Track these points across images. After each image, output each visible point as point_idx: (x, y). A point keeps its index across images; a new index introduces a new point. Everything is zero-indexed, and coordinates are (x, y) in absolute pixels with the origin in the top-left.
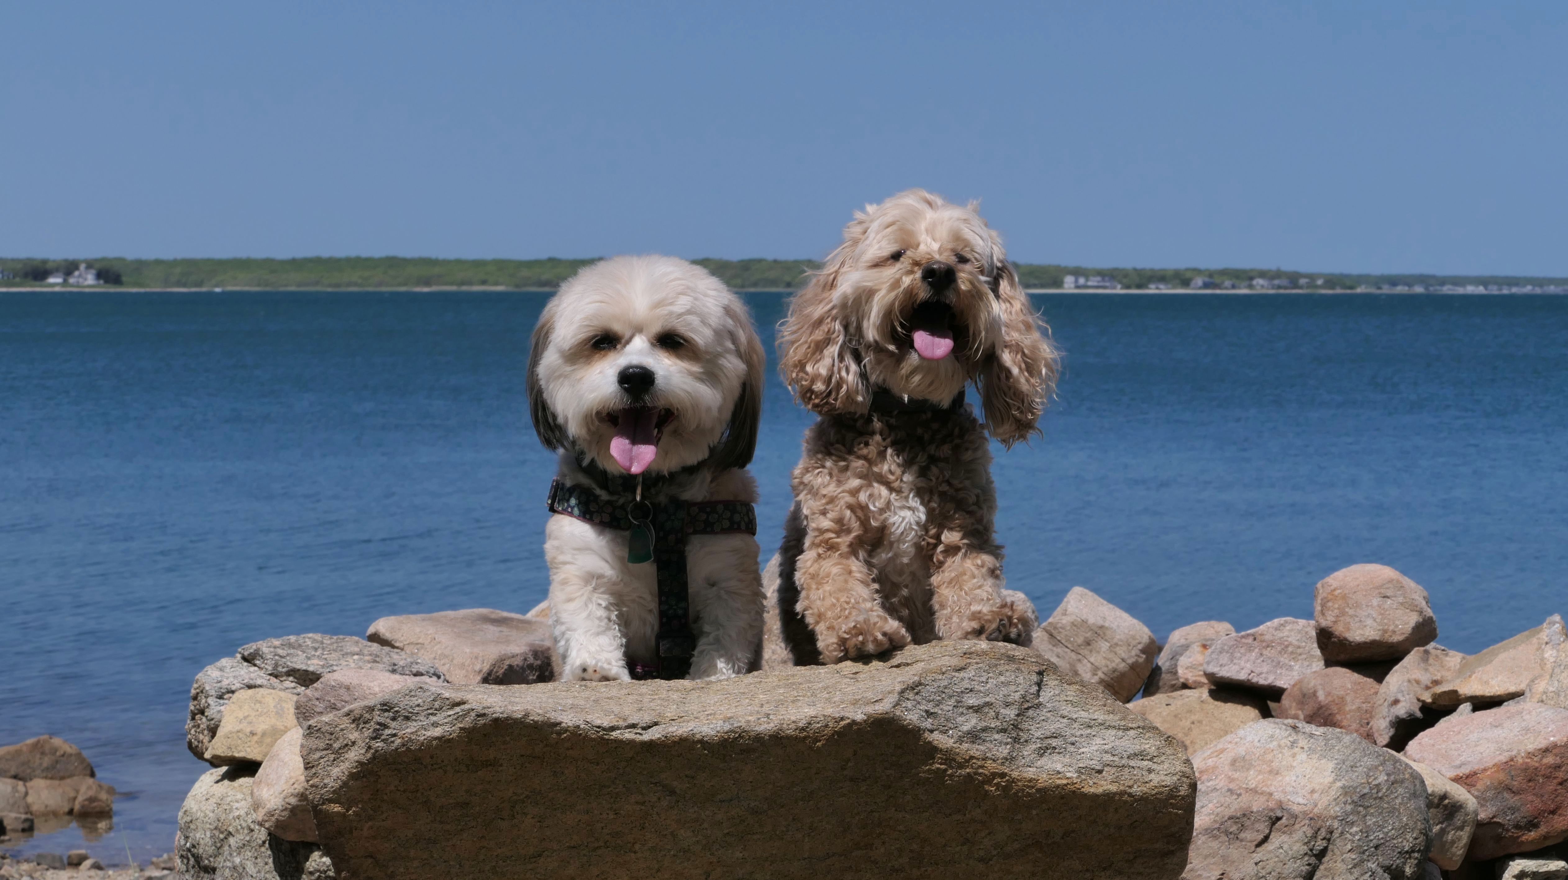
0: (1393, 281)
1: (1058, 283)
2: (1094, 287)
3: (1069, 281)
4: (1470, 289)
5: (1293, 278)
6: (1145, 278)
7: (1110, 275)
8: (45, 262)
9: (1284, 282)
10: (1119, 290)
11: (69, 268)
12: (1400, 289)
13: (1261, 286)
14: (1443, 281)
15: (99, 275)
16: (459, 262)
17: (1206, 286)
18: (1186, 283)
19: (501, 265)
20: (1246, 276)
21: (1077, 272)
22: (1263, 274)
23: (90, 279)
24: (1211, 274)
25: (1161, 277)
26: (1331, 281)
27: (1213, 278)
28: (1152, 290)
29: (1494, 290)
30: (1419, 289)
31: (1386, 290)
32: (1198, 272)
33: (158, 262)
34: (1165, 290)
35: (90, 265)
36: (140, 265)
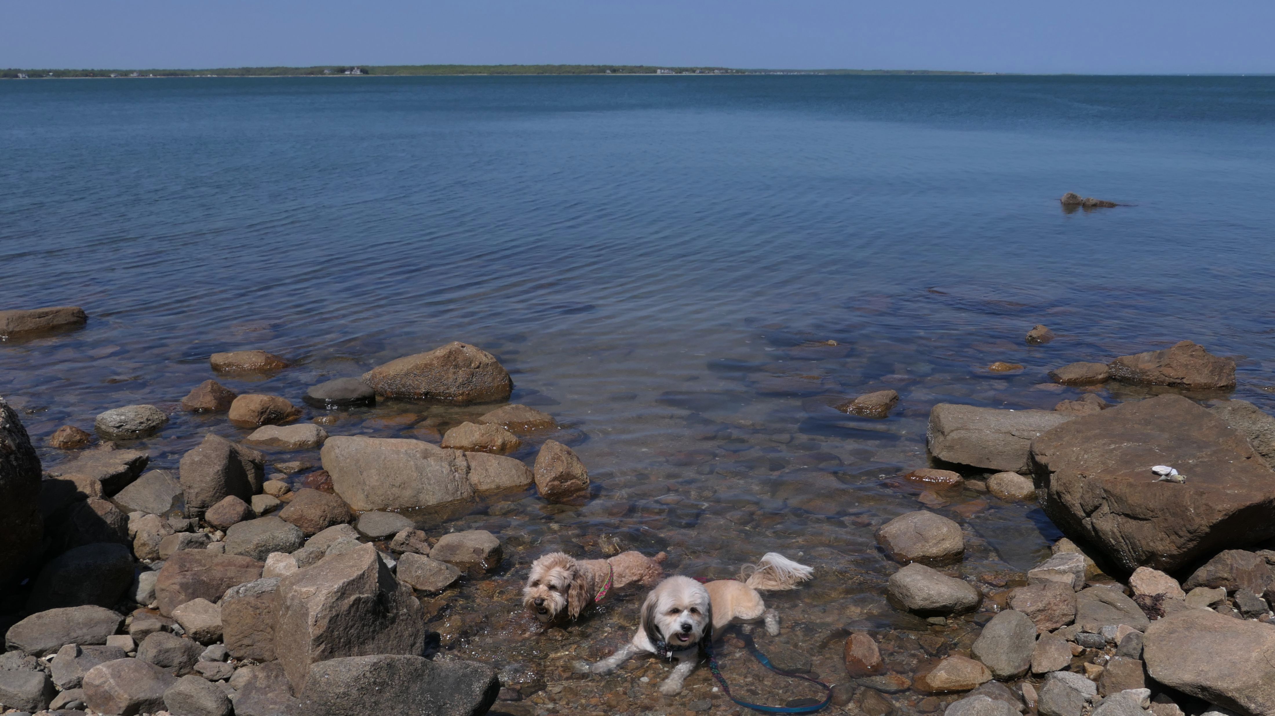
0: (756, 71)
1: (655, 72)
2: (666, 73)
3: (659, 71)
4: (778, 73)
5: (726, 70)
6: (681, 70)
7: (672, 69)
8: (344, 67)
9: (724, 71)
10: (674, 74)
11: (352, 69)
12: (757, 74)
13: (717, 72)
14: (770, 71)
15: (361, 71)
16: (472, 66)
17: (700, 73)
18: (694, 72)
19: (485, 67)
20: (712, 69)
21: (661, 68)
22: (717, 69)
23: (358, 72)
24: (701, 69)
25: (686, 70)
26: (738, 71)
28: (684, 74)
29: (785, 73)
30: (763, 74)
31: (754, 74)
32: (697, 68)
33: (379, 67)
34: (687, 74)
35: (358, 68)
36: (373, 68)
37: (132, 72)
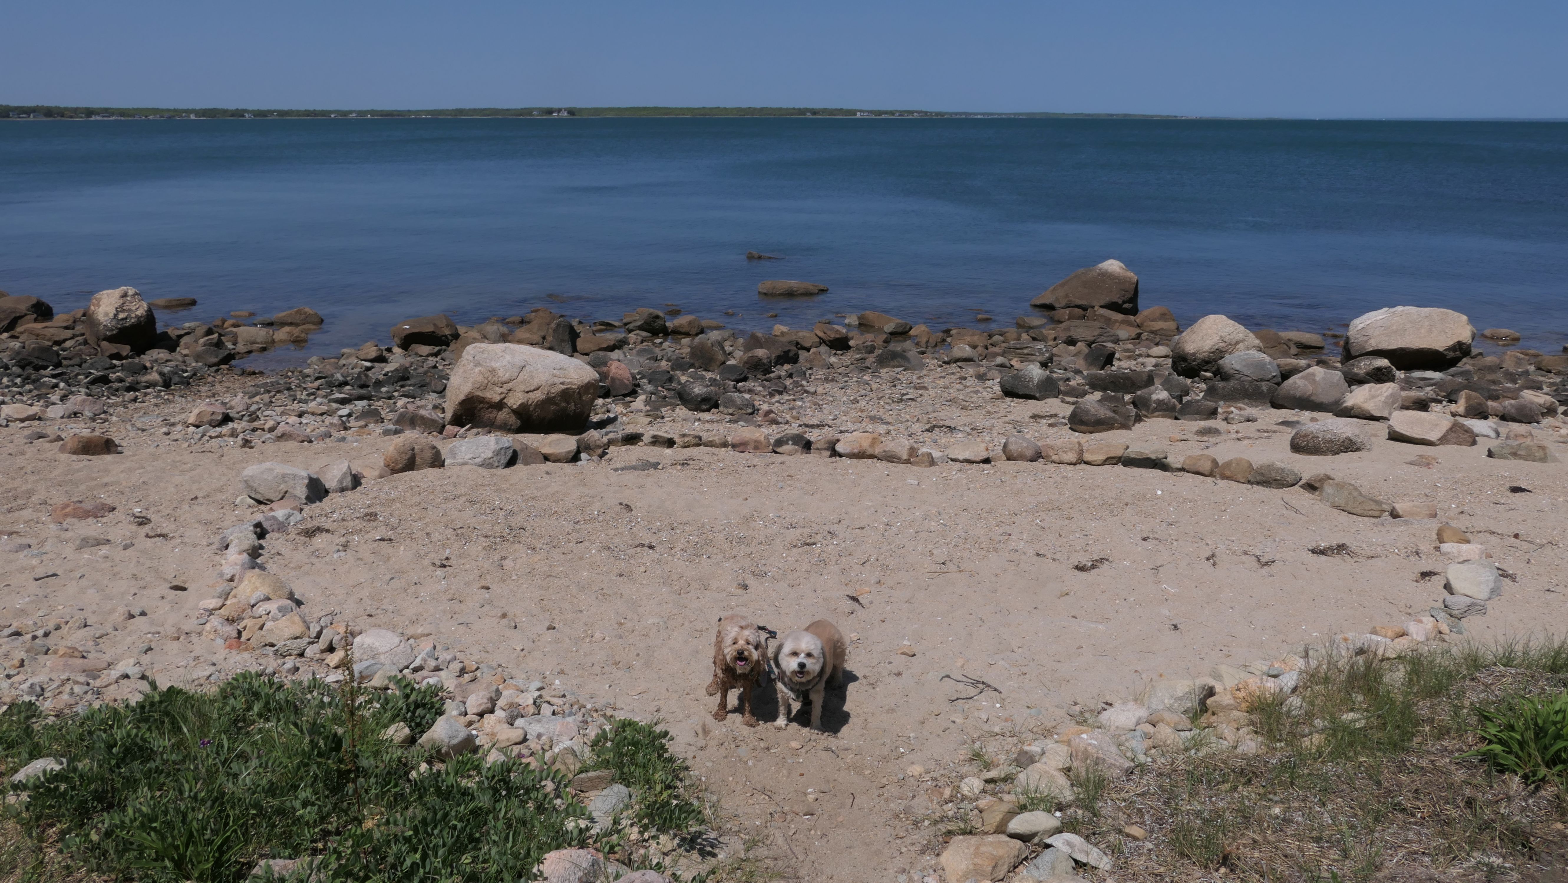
0: (956, 114)
1: (855, 115)
2: (866, 116)
3: (858, 114)
4: (979, 117)
5: (926, 113)
6: (881, 113)
7: (871, 112)
8: (552, 108)
9: (923, 114)
10: (873, 117)
11: (559, 110)
13: (916, 115)
14: (971, 114)
15: (568, 113)
16: (676, 108)
17: (899, 115)
18: (893, 114)
19: (688, 109)
20: (912, 112)
21: (861, 111)
22: (916, 112)
23: (566, 114)
25: (886, 113)
26: (937, 114)
27: (902, 113)
28: (883, 117)
29: (986, 117)
30: (964, 117)
31: (954, 117)
32: (897, 111)
33: (586, 109)
34: (887, 116)
35: (565, 109)
36: (581, 110)
37: (351, 112)
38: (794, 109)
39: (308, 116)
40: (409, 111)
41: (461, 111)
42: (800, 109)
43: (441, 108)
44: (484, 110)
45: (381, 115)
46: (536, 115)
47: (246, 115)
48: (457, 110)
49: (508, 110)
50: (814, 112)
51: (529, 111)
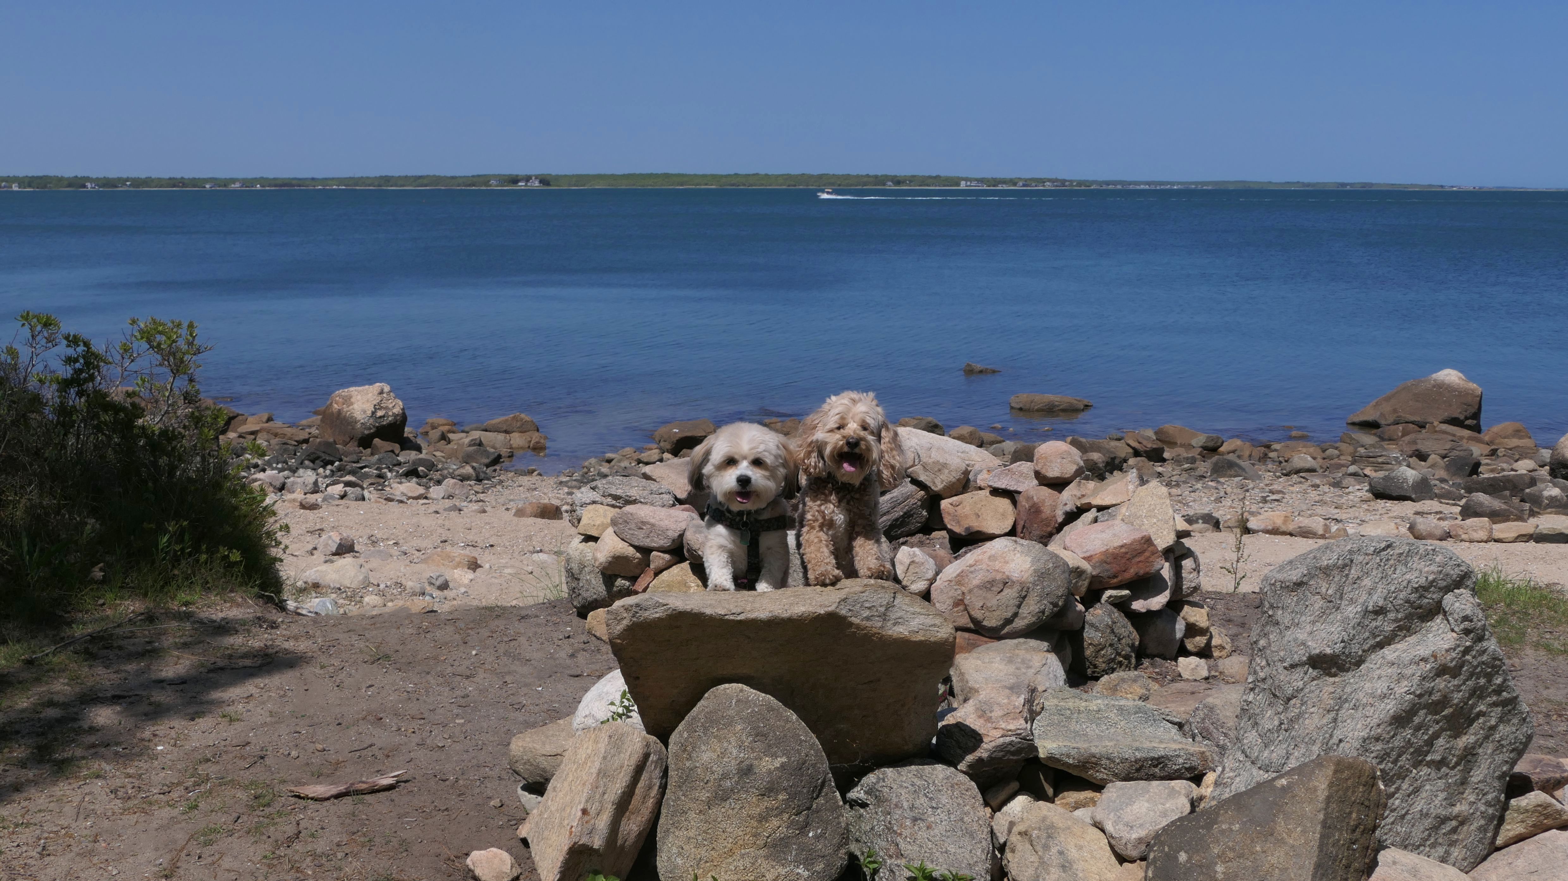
0: (1108, 183)
1: (959, 185)
2: (974, 186)
3: (963, 183)
4: (1142, 187)
5: (1063, 182)
6: (996, 182)
7: (981, 181)
8: (517, 176)
9: (1059, 184)
10: (985, 188)
11: (528, 179)
12: (1111, 187)
13: (1048, 186)
14: (1130, 183)
15: (540, 182)
16: (695, 175)
17: (1024, 185)
18: (1015, 184)
19: (714, 177)
20: (1042, 181)
21: (966, 179)
22: (1049, 180)
23: (537, 183)
24: (1026, 180)
25: (1004, 182)
26: (1080, 183)
27: (1027, 182)
28: (1000, 187)
29: (1153, 187)
30: (1119, 187)
31: (1104, 187)
32: (1020, 179)
33: (566, 176)
34: (1005, 187)
35: (536, 177)
36: (558, 178)
37: (234, 181)
38: (868, 176)
39: (174, 186)
40: (313, 179)
41: (387, 180)
42: (876, 177)
43: (358, 175)
44: (420, 177)
45: (275, 186)
46: (494, 185)
47: (89, 185)
48: (381, 177)
49: (453, 178)
50: (898, 181)
51: (485, 179)
